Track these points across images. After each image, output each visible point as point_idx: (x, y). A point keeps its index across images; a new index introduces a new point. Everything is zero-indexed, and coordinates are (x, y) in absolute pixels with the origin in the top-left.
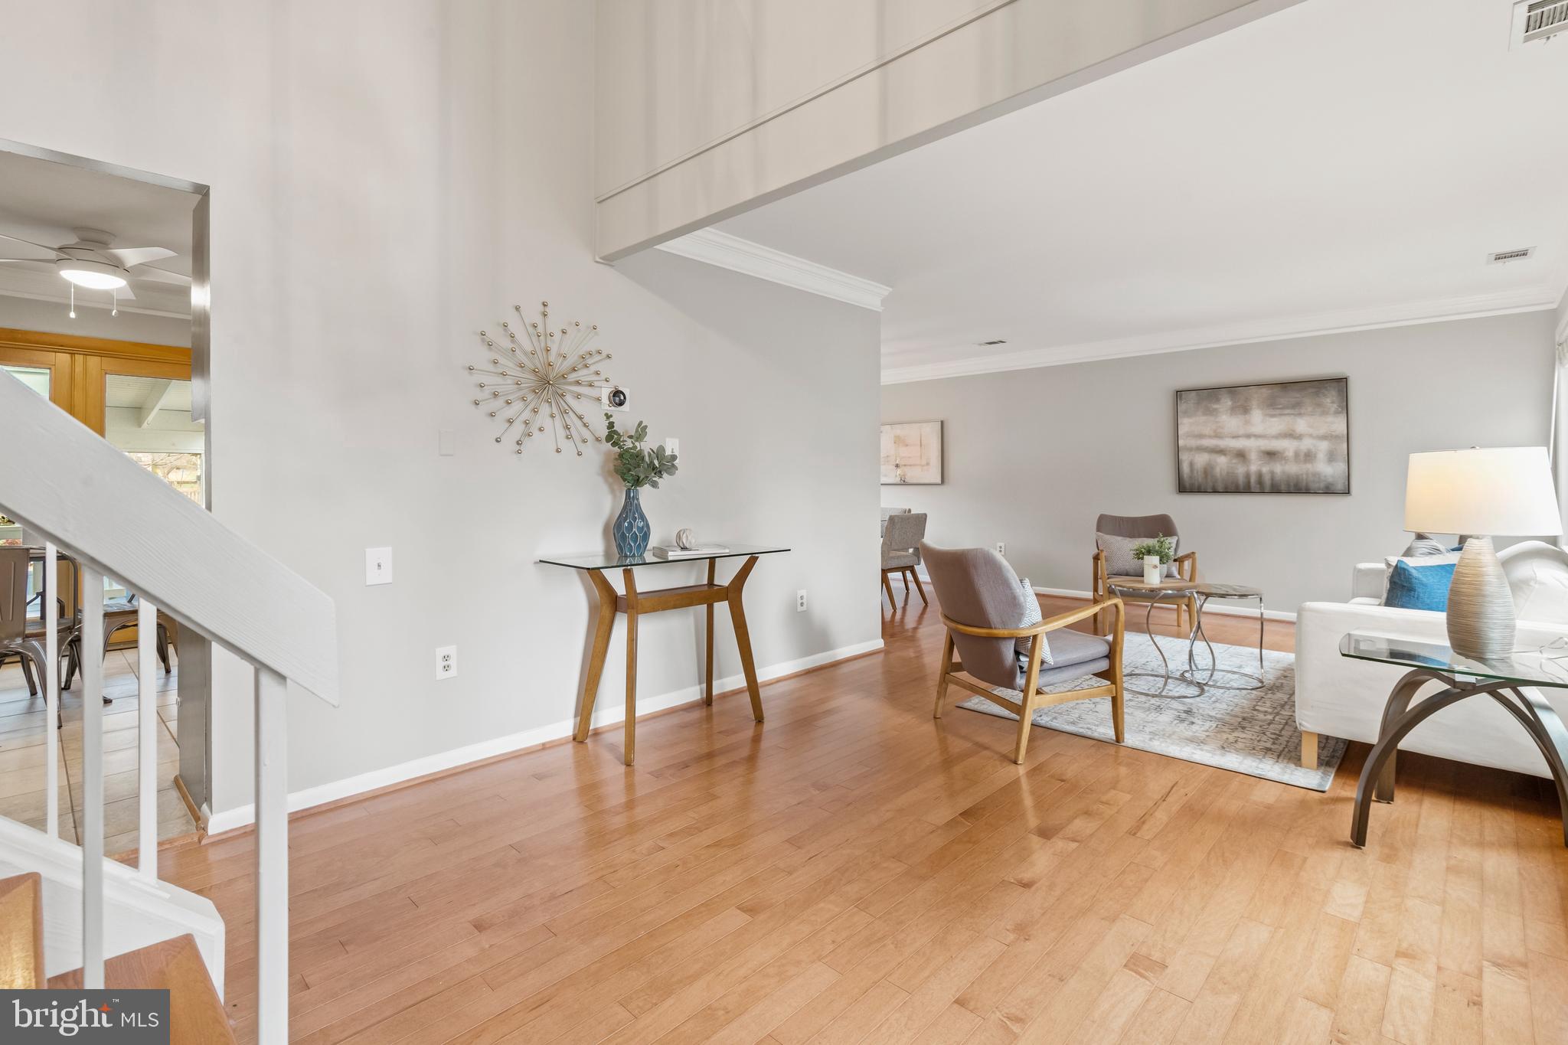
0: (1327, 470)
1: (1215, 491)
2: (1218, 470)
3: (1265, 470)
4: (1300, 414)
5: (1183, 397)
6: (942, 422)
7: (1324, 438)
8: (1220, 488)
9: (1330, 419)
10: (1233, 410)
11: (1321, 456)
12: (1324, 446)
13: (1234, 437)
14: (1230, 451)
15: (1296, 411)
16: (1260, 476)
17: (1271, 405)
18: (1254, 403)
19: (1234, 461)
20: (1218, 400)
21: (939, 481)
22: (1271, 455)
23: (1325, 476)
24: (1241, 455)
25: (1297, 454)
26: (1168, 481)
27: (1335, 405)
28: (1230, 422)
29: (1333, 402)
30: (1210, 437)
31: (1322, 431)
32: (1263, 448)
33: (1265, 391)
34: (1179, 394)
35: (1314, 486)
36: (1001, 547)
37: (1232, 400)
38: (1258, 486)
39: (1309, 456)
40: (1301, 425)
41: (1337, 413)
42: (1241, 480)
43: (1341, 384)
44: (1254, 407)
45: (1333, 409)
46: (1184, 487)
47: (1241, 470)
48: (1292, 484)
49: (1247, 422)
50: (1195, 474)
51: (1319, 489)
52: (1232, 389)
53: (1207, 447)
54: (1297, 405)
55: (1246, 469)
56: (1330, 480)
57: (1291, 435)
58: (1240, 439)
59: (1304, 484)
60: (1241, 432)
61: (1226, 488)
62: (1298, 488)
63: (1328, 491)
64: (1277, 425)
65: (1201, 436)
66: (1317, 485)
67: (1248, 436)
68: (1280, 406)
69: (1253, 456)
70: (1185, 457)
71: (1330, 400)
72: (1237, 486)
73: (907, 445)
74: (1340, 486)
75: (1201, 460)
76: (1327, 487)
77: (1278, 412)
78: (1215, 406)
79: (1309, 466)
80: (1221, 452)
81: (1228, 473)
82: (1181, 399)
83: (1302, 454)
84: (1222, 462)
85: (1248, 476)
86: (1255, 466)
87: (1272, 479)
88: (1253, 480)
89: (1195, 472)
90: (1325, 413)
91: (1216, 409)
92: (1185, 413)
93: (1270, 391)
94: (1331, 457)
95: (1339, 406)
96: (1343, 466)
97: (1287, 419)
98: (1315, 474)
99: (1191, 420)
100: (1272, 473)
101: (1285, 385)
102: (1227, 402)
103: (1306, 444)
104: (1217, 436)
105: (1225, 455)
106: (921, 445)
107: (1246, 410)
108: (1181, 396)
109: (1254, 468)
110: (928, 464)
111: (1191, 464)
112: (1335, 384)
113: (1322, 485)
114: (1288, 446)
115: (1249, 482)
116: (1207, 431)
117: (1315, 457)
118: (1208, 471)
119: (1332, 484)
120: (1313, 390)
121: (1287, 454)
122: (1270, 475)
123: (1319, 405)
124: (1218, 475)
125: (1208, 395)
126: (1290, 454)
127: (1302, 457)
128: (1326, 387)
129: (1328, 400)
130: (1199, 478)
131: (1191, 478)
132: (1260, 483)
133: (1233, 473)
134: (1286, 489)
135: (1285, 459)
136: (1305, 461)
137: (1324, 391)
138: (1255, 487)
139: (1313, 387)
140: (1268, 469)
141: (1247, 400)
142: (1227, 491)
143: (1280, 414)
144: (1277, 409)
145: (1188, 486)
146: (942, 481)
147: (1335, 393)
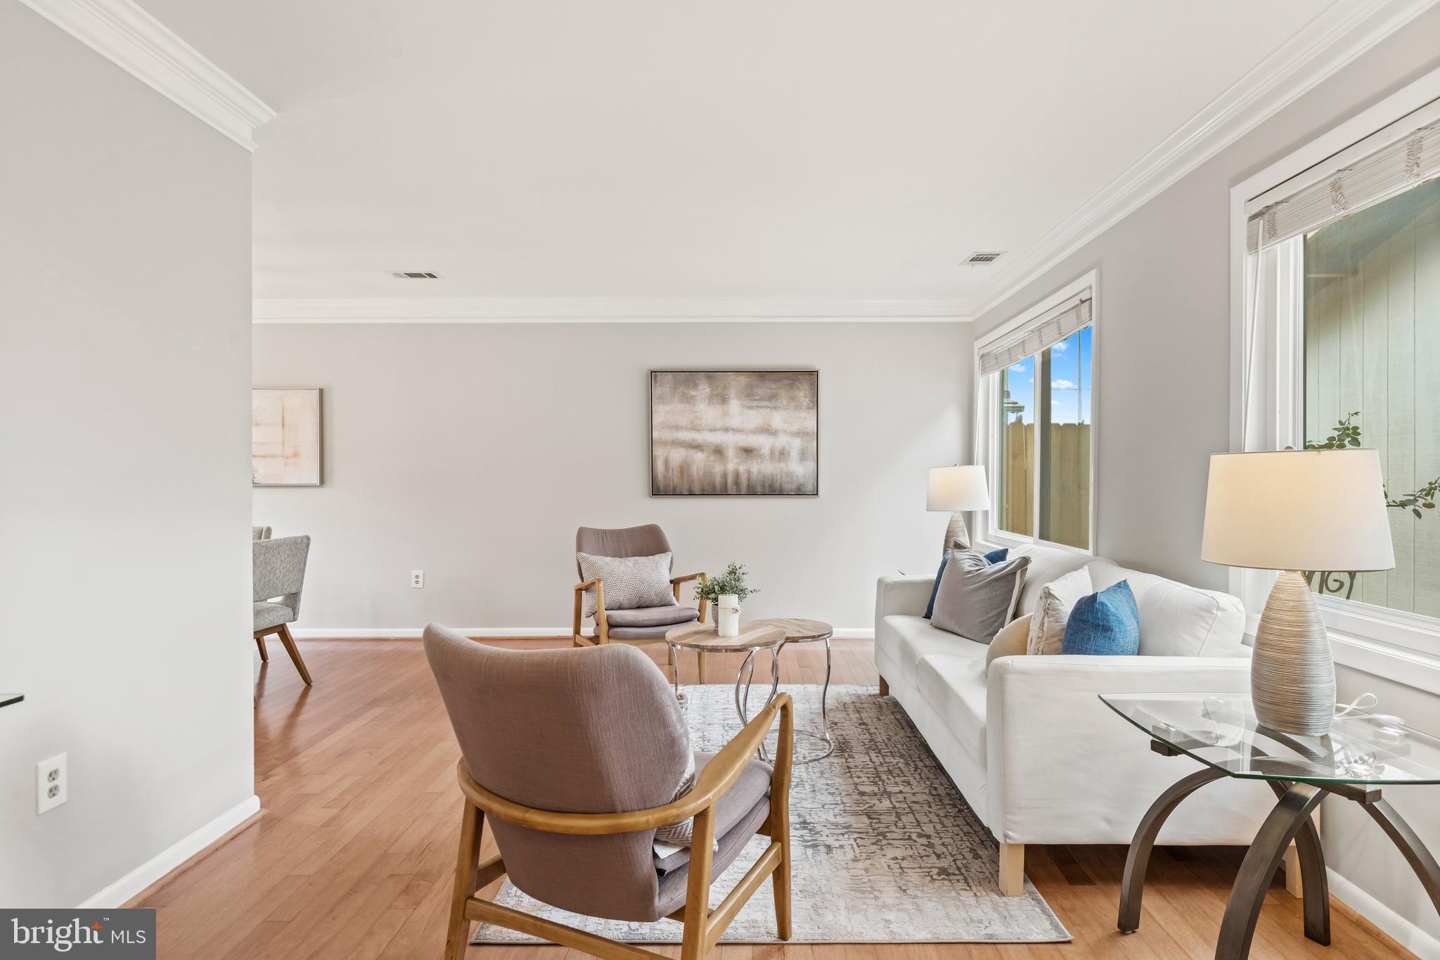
0: (798, 470)
1: (691, 494)
2: (694, 469)
3: (742, 469)
4: (775, 408)
5: (658, 378)
6: (321, 391)
7: (797, 434)
8: (696, 490)
9: (803, 414)
10: (711, 398)
11: (794, 454)
12: (796, 443)
13: (711, 431)
14: (707, 447)
15: (772, 404)
16: (737, 475)
17: (749, 394)
18: (732, 392)
19: (712, 458)
20: (695, 386)
21: (315, 481)
22: (748, 452)
23: (797, 476)
24: (718, 451)
25: (772, 452)
26: (641, 482)
27: (808, 399)
28: (708, 413)
29: (805, 397)
30: (687, 429)
31: (795, 428)
32: (740, 444)
33: (743, 379)
34: (654, 374)
35: (787, 487)
36: (417, 576)
37: (710, 387)
38: (735, 487)
39: (783, 454)
40: (777, 419)
41: (809, 408)
42: (718, 480)
43: (813, 377)
44: (732, 396)
45: (805, 404)
46: (658, 490)
47: (718, 469)
48: (767, 485)
49: (725, 414)
50: (671, 474)
51: (791, 490)
52: (711, 374)
53: (683, 441)
54: (773, 397)
55: (722, 467)
56: (801, 480)
57: (767, 430)
58: (718, 432)
59: (778, 485)
60: (719, 424)
61: (703, 490)
62: (772, 489)
63: (799, 492)
64: (754, 418)
65: (677, 428)
66: (789, 486)
67: (726, 430)
68: (758, 397)
69: (731, 453)
70: (659, 452)
71: (803, 393)
72: (714, 487)
74: (809, 487)
75: (677, 455)
76: (799, 489)
77: (755, 404)
78: (693, 393)
79: (783, 465)
80: (698, 447)
81: (705, 472)
82: (656, 382)
83: (777, 452)
84: (699, 458)
85: (725, 476)
86: (733, 464)
87: (749, 479)
88: (730, 481)
89: (671, 470)
90: (798, 408)
91: (693, 397)
92: (660, 398)
93: (748, 380)
94: (803, 456)
95: (811, 401)
96: (813, 466)
97: (764, 412)
98: (790, 475)
99: (667, 408)
100: (749, 472)
101: (763, 375)
102: (704, 389)
103: (781, 441)
104: (695, 428)
105: (702, 451)
106: (283, 425)
107: (724, 400)
108: (656, 376)
109: (731, 467)
110: (296, 455)
111: (666, 462)
112: (807, 377)
113: (794, 486)
114: (763, 443)
115: (726, 483)
116: (683, 421)
117: (789, 455)
118: (684, 469)
119: (802, 485)
120: (789, 382)
121: (763, 451)
122: (746, 475)
123: (793, 399)
124: (695, 474)
125: (687, 377)
126: (766, 451)
127: (777, 456)
128: (799, 380)
129: (802, 394)
130: (675, 478)
131: (665, 477)
132: (737, 483)
133: (710, 473)
134: (761, 491)
135: (761, 456)
136: (780, 460)
137: (797, 383)
138: (732, 488)
139: (787, 378)
140: (745, 468)
141: (725, 388)
142: (703, 494)
143: (757, 407)
144: (754, 400)
145: (662, 488)
146: (322, 481)
147: (806, 387)
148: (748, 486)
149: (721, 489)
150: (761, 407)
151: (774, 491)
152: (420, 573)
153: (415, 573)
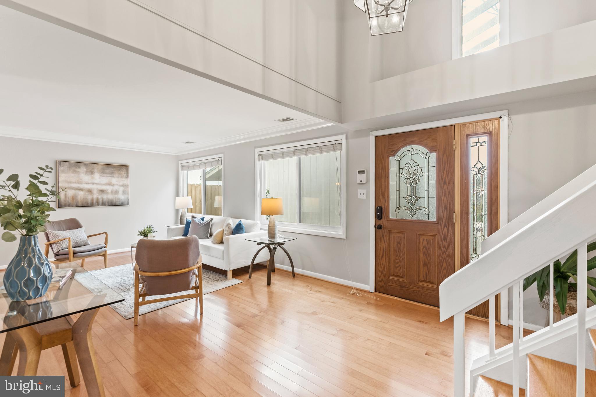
0: (122, 197)
1: (77, 206)
2: (79, 197)
3: (100, 197)
4: (113, 177)
5: (62, 164)
7: (122, 186)
8: (80, 204)
9: (124, 179)
10: (87, 172)
11: (121, 192)
12: (121, 189)
13: (86, 184)
14: (85, 189)
15: (112, 175)
16: (98, 200)
17: (102, 172)
18: (96, 171)
19: (87, 193)
20: (79, 168)
22: (102, 191)
23: (122, 199)
24: (90, 191)
25: (112, 192)
27: (125, 175)
28: (85, 177)
29: (125, 174)
30: (76, 183)
31: (121, 183)
32: (99, 189)
33: (100, 166)
35: (117, 203)
37: (86, 168)
39: (116, 192)
40: (114, 181)
41: (126, 177)
42: (89, 201)
43: (127, 167)
46: (61, 205)
47: (89, 197)
48: (110, 202)
49: (93, 178)
50: (67, 199)
51: (119, 204)
52: (86, 164)
53: (74, 187)
54: (112, 173)
55: (92, 197)
56: (123, 201)
57: (110, 184)
58: (90, 184)
59: (114, 202)
60: (90, 182)
62: (112, 204)
63: (122, 204)
64: (105, 180)
65: (71, 182)
66: (119, 203)
67: (93, 184)
68: (106, 173)
69: (95, 192)
71: (124, 172)
72: (88, 204)
74: (126, 203)
75: (70, 193)
77: (105, 175)
78: (78, 170)
79: (116, 196)
80: (81, 189)
81: (84, 198)
82: (60, 165)
83: (114, 192)
84: (81, 193)
85: (92, 200)
86: (96, 196)
87: (102, 201)
88: (95, 201)
89: (68, 198)
90: (122, 177)
91: (78, 171)
92: (62, 171)
93: (102, 167)
94: (124, 193)
95: (127, 175)
96: (127, 196)
97: (109, 178)
98: (119, 199)
99: (65, 175)
100: (103, 198)
101: (108, 165)
103: (115, 188)
104: (79, 183)
105: (82, 191)
107: (92, 173)
108: (60, 163)
109: (95, 197)
111: (66, 195)
112: (125, 167)
113: (120, 203)
114: (109, 188)
115: (93, 202)
116: (74, 180)
117: (118, 193)
118: (74, 197)
119: (123, 202)
120: (118, 168)
121: (108, 191)
122: (102, 199)
123: (120, 174)
124: (79, 199)
125: (76, 164)
126: (110, 191)
127: (114, 193)
128: (122, 168)
129: (123, 173)
130: (70, 201)
131: (65, 201)
132: (98, 202)
133: (86, 199)
134: (108, 204)
135: (108, 193)
136: (115, 194)
137: (122, 169)
138: (95, 204)
139: (118, 167)
140: (101, 197)
141: (93, 169)
142: (83, 206)
143: (106, 176)
144: (105, 174)
145: (63, 205)
147: (125, 171)
148: (102, 203)
149: (90, 204)
150: (107, 176)
151: (113, 204)
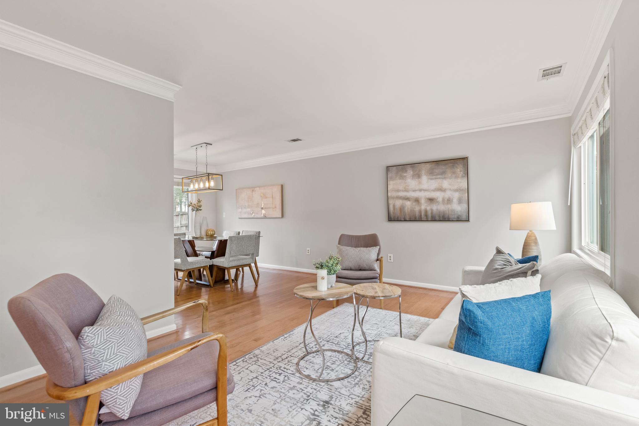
0: (458, 208)
1: (405, 220)
2: (406, 208)
3: (428, 208)
4: (445, 178)
5: (390, 169)
6: (282, 186)
7: (456, 190)
8: (407, 219)
9: (459, 180)
10: (413, 176)
11: (455, 200)
12: (456, 195)
13: (413, 191)
14: (412, 198)
15: (443, 176)
16: (426, 212)
17: (431, 173)
18: (423, 172)
19: (414, 204)
20: (406, 171)
21: (280, 216)
22: (431, 200)
23: (457, 211)
24: (417, 200)
25: (443, 200)
26: (383, 215)
27: (462, 173)
28: (412, 183)
29: (461, 171)
30: (403, 191)
31: (455, 187)
32: (427, 197)
33: (428, 166)
34: (388, 168)
35: (452, 217)
36: (308, 250)
37: (412, 171)
38: (425, 217)
39: (449, 201)
40: (446, 184)
41: (463, 177)
42: (417, 214)
43: (465, 161)
44: (423, 174)
45: (460, 175)
46: (391, 219)
47: (417, 209)
48: (441, 216)
49: (420, 183)
50: (396, 211)
51: (454, 219)
52: (413, 165)
53: (401, 197)
54: (443, 173)
55: (419, 208)
56: (460, 214)
57: (441, 189)
58: (417, 192)
59: (447, 216)
60: (417, 188)
61: (410, 218)
62: (444, 218)
63: (459, 220)
64: (434, 184)
65: (398, 191)
66: (453, 216)
67: (420, 190)
68: (436, 174)
69: (423, 201)
70: (391, 202)
71: (459, 170)
72: (415, 218)
73: (266, 198)
74: (464, 217)
75: (399, 203)
76: (458, 218)
77: (434, 177)
78: (405, 174)
79: (449, 206)
80: (408, 199)
81: (411, 210)
82: (389, 171)
83: (446, 200)
84: (408, 204)
85: (420, 212)
86: (424, 206)
87: (432, 213)
88: (423, 214)
90: (457, 177)
91: (405, 176)
92: (391, 178)
93: (430, 166)
94: (460, 201)
95: (464, 173)
96: (466, 206)
97: (439, 180)
98: (453, 211)
99: (394, 182)
100: (432, 210)
101: (437, 162)
102: (410, 172)
103: (448, 194)
104: (406, 190)
105: (409, 200)
106: (272, 198)
107: (419, 176)
108: (389, 169)
109: (423, 207)
110: (276, 207)
111: (394, 206)
112: (461, 161)
113: (456, 216)
114: (438, 195)
115: (421, 215)
116: (401, 188)
117: (452, 201)
118: (402, 209)
119: (459, 216)
120: (451, 165)
121: (438, 200)
122: (431, 211)
123: (454, 173)
124: (406, 211)
125: (402, 168)
126: (440, 200)
127: (446, 201)
128: (457, 163)
129: (458, 170)
130: (398, 213)
131: (394, 213)
132: (426, 215)
133: (414, 210)
134: (438, 219)
135: (438, 202)
136: (448, 203)
137: (456, 165)
138: (424, 218)
139: (451, 163)
140: (430, 208)
141: (420, 171)
142: (410, 220)
143: (435, 178)
144: (434, 175)
145: (392, 218)
146: (283, 216)
147: (461, 166)
148: (432, 217)
149: (418, 218)
150: (437, 178)
151: (445, 219)
152: (309, 249)
153: (308, 249)
